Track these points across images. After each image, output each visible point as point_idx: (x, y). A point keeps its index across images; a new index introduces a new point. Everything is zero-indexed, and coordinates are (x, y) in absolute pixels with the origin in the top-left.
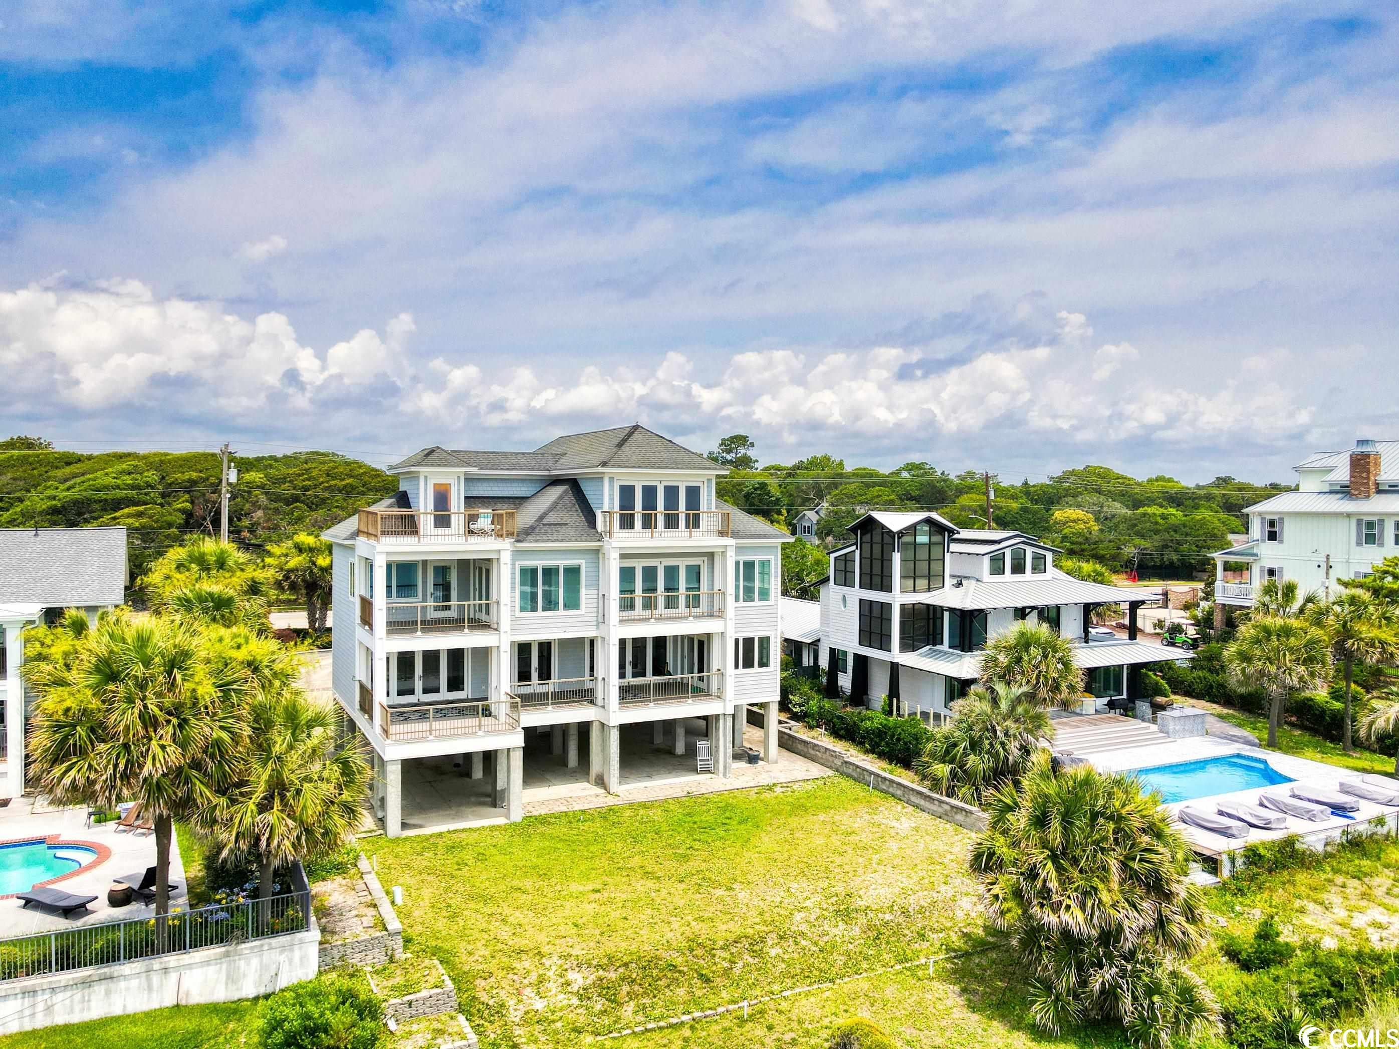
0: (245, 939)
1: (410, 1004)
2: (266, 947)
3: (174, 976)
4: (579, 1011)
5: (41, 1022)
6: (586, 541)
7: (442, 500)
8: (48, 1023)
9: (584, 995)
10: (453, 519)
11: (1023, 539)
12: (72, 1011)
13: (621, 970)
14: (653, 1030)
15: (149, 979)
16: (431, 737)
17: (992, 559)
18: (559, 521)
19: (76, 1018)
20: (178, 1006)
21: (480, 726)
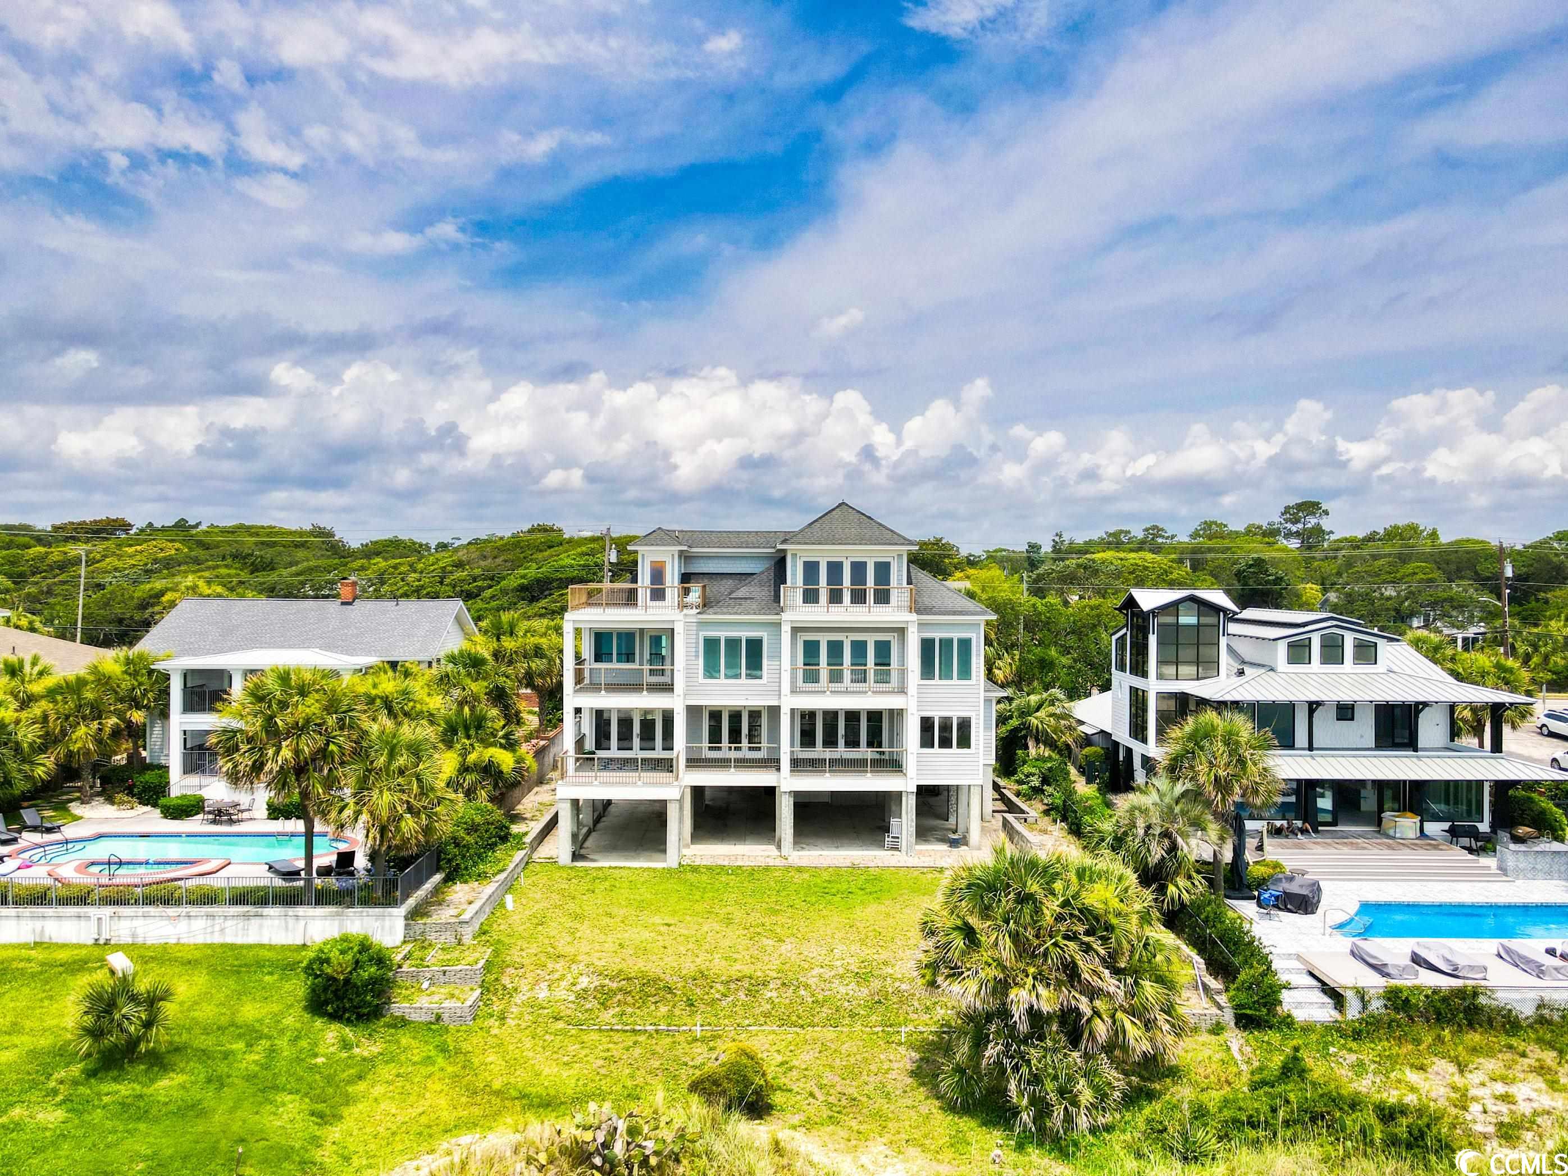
0: (351, 905)
1: (445, 972)
2: (365, 914)
3: (302, 923)
4: (571, 1005)
5: (217, 939)
6: (764, 614)
7: (658, 575)
8: (221, 941)
9: (583, 995)
10: (668, 593)
11: (1335, 623)
12: (236, 936)
13: (624, 982)
14: (618, 1031)
15: (286, 923)
16: (596, 783)
17: (1290, 645)
18: (748, 595)
19: (239, 940)
20: (304, 945)
21: (640, 777)
